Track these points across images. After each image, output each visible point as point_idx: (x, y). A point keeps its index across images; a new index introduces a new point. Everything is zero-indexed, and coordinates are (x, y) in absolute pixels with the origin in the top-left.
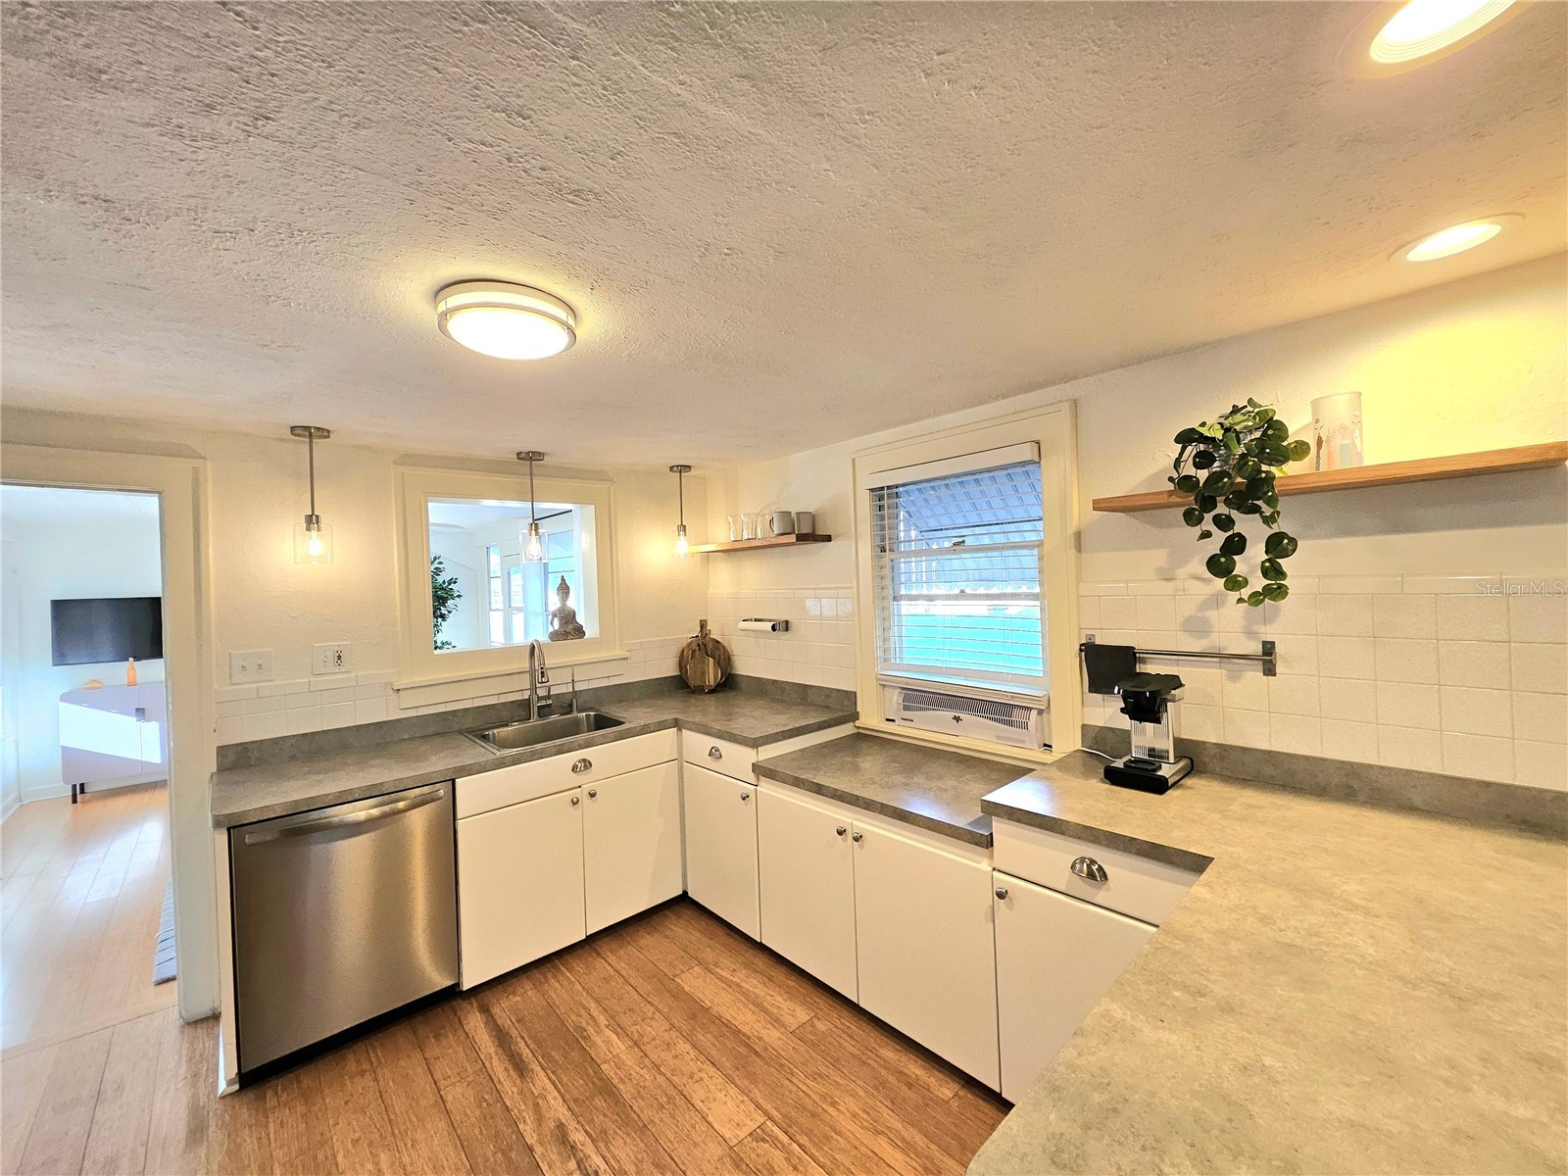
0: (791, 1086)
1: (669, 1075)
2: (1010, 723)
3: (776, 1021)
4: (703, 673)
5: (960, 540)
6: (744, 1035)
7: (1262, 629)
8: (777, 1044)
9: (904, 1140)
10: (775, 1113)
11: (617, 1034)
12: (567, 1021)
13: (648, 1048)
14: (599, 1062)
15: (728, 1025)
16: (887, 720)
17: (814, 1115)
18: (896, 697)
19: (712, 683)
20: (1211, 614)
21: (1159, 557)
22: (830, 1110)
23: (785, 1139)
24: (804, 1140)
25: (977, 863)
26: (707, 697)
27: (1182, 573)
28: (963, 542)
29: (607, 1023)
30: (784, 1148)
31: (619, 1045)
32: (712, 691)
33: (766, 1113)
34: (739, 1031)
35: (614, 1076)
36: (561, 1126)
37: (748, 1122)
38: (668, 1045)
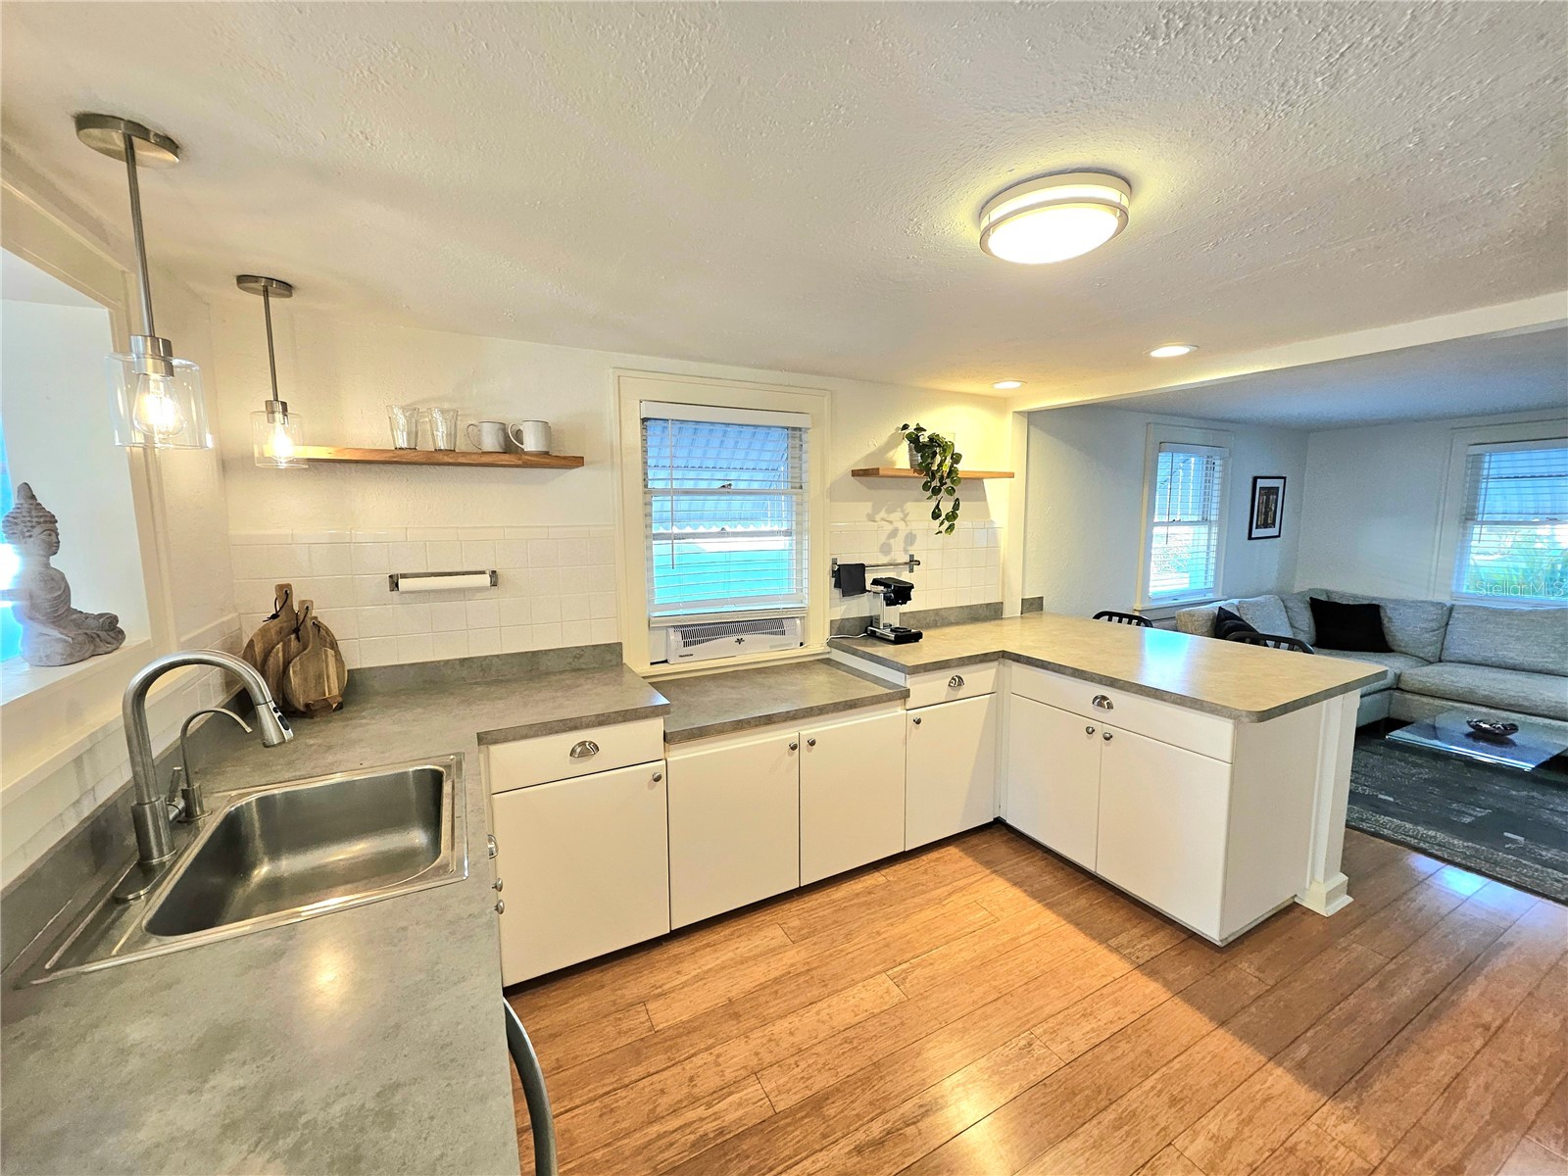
0: (855, 954)
1: (815, 1041)
2: (783, 633)
3: (773, 951)
4: (319, 677)
5: (729, 482)
6: (784, 975)
7: (910, 548)
8: (804, 954)
9: (915, 907)
10: (880, 968)
11: (730, 1094)
12: (674, 1161)
13: (768, 1059)
14: (771, 1113)
15: (763, 987)
16: (652, 664)
17: (887, 945)
18: (676, 638)
19: (335, 691)
20: (892, 541)
21: (866, 507)
22: (884, 936)
23: (904, 966)
24: (910, 955)
25: (897, 712)
26: (336, 715)
27: (878, 517)
28: (730, 485)
29: (703, 1107)
30: (914, 967)
31: (752, 1090)
32: (340, 707)
33: (879, 973)
34: (776, 979)
35: (798, 1096)
36: (859, 1150)
37: (886, 985)
38: (770, 1040)
